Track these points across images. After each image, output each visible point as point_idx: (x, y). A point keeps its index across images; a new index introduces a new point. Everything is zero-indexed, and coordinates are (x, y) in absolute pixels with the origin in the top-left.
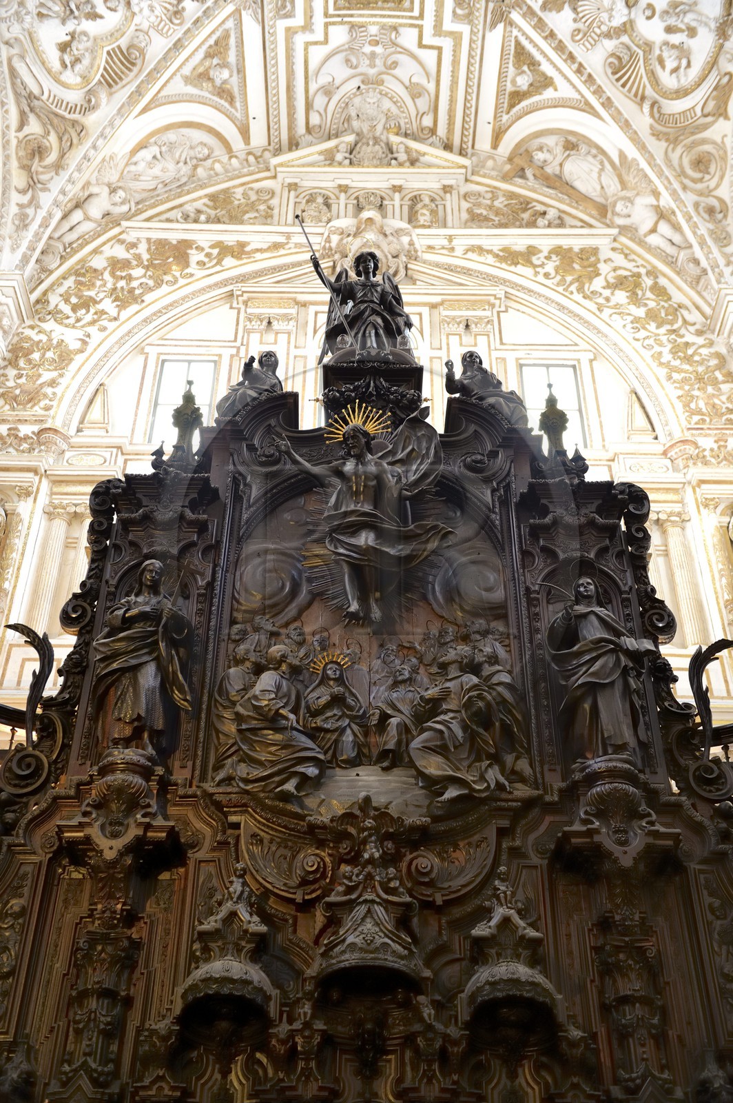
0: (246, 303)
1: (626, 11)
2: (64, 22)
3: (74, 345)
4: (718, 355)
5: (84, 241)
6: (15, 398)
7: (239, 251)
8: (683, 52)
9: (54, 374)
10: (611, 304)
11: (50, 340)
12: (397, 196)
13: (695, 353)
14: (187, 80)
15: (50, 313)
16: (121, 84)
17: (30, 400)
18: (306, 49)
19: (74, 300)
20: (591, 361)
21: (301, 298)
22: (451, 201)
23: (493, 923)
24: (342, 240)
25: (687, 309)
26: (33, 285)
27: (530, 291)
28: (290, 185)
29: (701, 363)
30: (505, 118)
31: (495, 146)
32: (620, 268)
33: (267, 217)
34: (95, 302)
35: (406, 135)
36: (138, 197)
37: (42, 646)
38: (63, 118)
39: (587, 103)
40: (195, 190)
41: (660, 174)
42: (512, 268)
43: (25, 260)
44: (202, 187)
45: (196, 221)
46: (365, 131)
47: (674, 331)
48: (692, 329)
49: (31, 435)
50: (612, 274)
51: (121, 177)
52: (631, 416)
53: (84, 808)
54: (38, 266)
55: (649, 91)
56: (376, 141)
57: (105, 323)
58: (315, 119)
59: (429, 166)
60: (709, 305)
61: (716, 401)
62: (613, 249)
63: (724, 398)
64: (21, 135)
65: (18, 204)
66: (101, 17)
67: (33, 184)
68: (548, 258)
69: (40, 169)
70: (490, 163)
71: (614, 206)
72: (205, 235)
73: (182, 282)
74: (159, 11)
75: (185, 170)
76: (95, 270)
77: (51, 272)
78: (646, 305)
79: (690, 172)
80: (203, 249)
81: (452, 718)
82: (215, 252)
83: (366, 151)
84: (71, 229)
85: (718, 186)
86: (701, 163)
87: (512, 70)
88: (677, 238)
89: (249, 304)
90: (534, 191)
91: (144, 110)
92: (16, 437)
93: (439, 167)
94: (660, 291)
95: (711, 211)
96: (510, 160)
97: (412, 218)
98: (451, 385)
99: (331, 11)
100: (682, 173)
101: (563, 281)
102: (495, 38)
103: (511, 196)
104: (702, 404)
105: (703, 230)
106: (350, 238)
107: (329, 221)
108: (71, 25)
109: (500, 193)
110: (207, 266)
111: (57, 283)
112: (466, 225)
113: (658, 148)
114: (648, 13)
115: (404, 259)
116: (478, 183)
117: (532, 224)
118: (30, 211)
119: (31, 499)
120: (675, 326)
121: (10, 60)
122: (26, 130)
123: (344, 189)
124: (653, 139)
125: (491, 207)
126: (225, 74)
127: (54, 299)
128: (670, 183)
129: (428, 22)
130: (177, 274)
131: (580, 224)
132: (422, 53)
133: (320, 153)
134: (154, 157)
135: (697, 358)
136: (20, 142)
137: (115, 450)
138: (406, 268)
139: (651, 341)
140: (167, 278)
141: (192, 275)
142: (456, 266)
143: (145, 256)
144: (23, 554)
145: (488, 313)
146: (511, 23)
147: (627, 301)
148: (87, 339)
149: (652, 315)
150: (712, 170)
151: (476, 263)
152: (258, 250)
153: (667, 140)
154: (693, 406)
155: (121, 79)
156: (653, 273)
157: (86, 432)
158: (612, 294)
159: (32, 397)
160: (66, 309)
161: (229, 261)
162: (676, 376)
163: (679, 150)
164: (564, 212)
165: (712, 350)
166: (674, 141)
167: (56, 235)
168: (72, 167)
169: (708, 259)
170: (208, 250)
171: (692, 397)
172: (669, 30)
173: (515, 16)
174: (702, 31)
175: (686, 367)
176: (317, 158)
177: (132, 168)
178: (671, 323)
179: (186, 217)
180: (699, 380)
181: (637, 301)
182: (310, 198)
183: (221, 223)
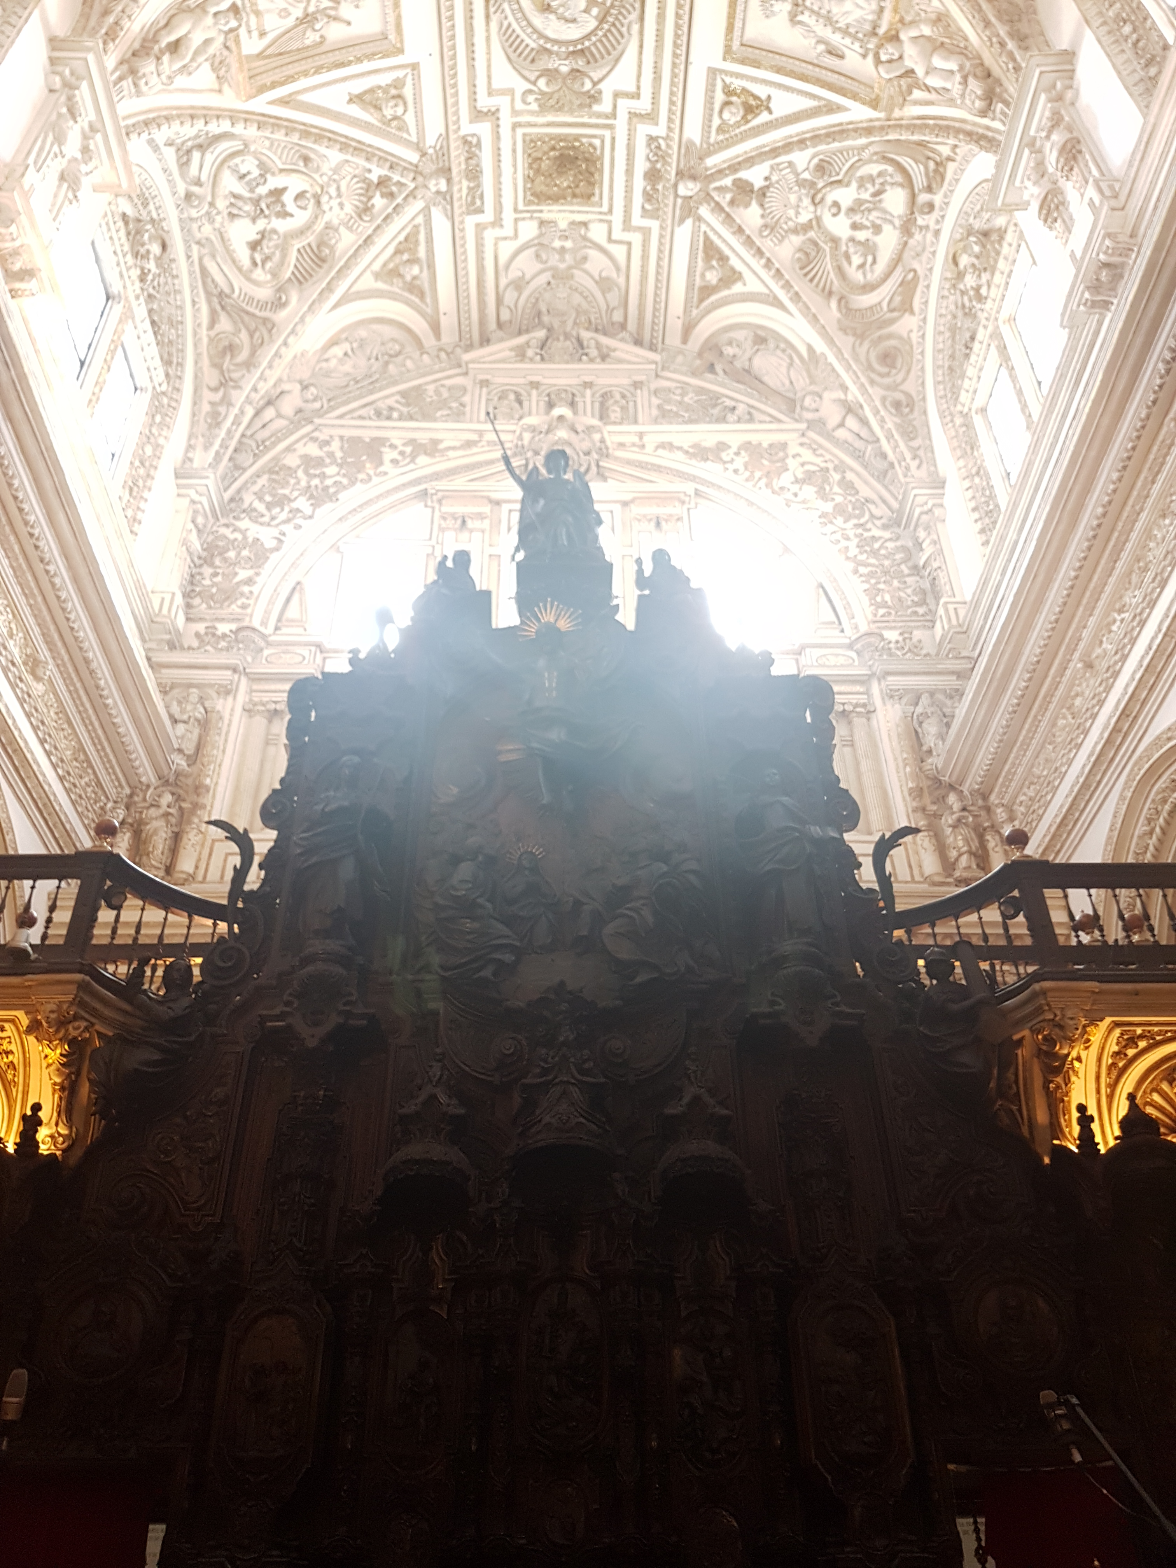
0: (440, 501)
1: (812, 208)
2: (254, 220)
3: (270, 544)
4: (904, 549)
5: (277, 438)
6: (212, 597)
7: (432, 448)
8: (869, 248)
9: (250, 573)
10: (799, 499)
11: (245, 538)
12: (588, 392)
13: (881, 547)
14: (377, 276)
15: (244, 511)
16: (311, 281)
17: (227, 598)
18: (496, 244)
19: (268, 498)
21: (495, 496)
22: (641, 396)
23: (685, 1101)
24: (533, 437)
25: (874, 503)
26: (226, 483)
27: (719, 487)
28: (482, 382)
29: (887, 557)
30: (695, 312)
31: (685, 341)
32: (809, 463)
33: (458, 415)
34: (290, 501)
35: (597, 330)
36: (331, 395)
37: (243, 841)
38: (253, 315)
39: (775, 298)
40: (387, 386)
41: (848, 368)
42: (703, 465)
43: (218, 457)
44: (396, 383)
45: (389, 418)
46: (556, 326)
47: (861, 525)
48: (878, 523)
49: (228, 633)
50: (801, 469)
51: (313, 375)
52: (818, 610)
53: (286, 997)
54: (231, 464)
55: (837, 287)
56: (567, 336)
57: (299, 521)
58: (505, 315)
59: (620, 361)
60: (896, 499)
61: (902, 594)
62: (802, 444)
63: (909, 591)
64: (212, 333)
65: (210, 403)
66: (292, 215)
67: (225, 383)
68: (737, 454)
69: (232, 367)
70: (680, 358)
71: (803, 400)
72: (398, 433)
73: (376, 480)
74: (349, 209)
75: (376, 366)
76: (290, 468)
77: (244, 470)
78: (833, 499)
79: (877, 366)
80: (395, 447)
81: (643, 905)
82: (409, 449)
83: (557, 346)
84: (264, 426)
85: (904, 380)
86: (888, 358)
87: (701, 266)
88: (864, 433)
89: (444, 502)
90: (722, 385)
91: (335, 307)
92: (214, 635)
93: (629, 362)
94: (848, 487)
95: (897, 405)
96: (700, 355)
97: (603, 416)
98: (641, 581)
99: (521, 207)
100: (870, 367)
101: (751, 477)
102: (684, 232)
103: (701, 391)
104: (887, 597)
105: (890, 425)
106: (542, 436)
107: (521, 418)
108: (261, 224)
109: (690, 389)
110: (401, 464)
111: (252, 481)
112: (656, 421)
113: (845, 342)
114: (834, 210)
115: (596, 456)
116: (668, 379)
117: (722, 419)
118: (222, 409)
119: (230, 699)
120: (862, 521)
121: (201, 259)
122: (218, 328)
123: (535, 385)
124: (840, 333)
125: (680, 403)
126: (416, 270)
127: (248, 498)
128: (858, 377)
129: (617, 217)
131: (768, 419)
132: (612, 248)
133: (511, 350)
134: (346, 354)
135: (883, 551)
136: (211, 340)
137: (313, 649)
138: (598, 466)
139: (838, 536)
140: (361, 476)
141: (386, 473)
142: (647, 463)
143: (339, 455)
144: (224, 751)
145: (678, 510)
146: (699, 219)
147: (815, 496)
148: (282, 538)
149: (839, 510)
150: (899, 366)
151: (666, 459)
152: (449, 448)
153: (854, 335)
154: (879, 599)
155: (311, 275)
156: (841, 468)
157: (284, 630)
158: (800, 489)
159: (229, 595)
160: (261, 507)
161: (422, 460)
162: (863, 570)
163: (866, 345)
164: (752, 407)
165: (898, 544)
166: (861, 336)
167: (249, 433)
168: (265, 364)
169: (894, 452)
170: (401, 448)
171: (879, 590)
172: (855, 226)
173: (704, 211)
174: (887, 228)
175: (872, 561)
176: (508, 353)
177: (324, 365)
178: (858, 517)
179: (378, 414)
180: (886, 573)
181: (825, 496)
182: (502, 395)
183: (413, 421)
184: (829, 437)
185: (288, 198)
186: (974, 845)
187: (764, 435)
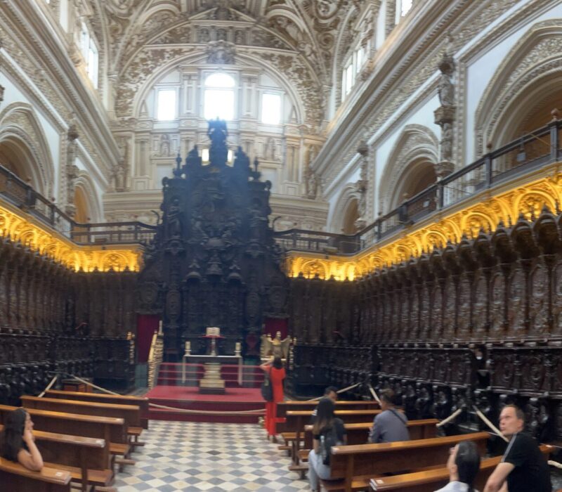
0: (182, 70)
7: (179, 52)
9: (130, 100)
10: (293, 77)
11: (127, 89)
12: (231, 30)
13: (313, 98)
15: (126, 80)
17: (125, 109)
19: (132, 74)
20: (284, 94)
21: (199, 68)
22: (249, 34)
25: (314, 83)
27: (270, 69)
28: (195, 26)
29: (314, 102)
31: (265, 14)
32: (298, 65)
35: (235, 8)
36: (147, 36)
38: (122, 19)
40: (164, 30)
42: (265, 61)
43: (117, 65)
45: (165, 43)
46: (221, 6)
47: (309, 90)
48: (314, 90)
50: (295, 67)
51: (141, 31)
54: (120, 65)
55: (315, 15)
56: (225, 10)
59: (243, 20)
60: (321, 83)
61: (315, 114)
62: (297, 58)
68: (277, 58)
69: (117, 36)
70: (263, 20)
71: (300, 44)
72: (169, 47)
73: (163, 64)
75: (161, 23)
76: (137, 64)
78: (303, 79)
79: (323, 42)
80: (168, 52)
82: (172, 53)
83: (222, 13)
84: (128, 51)
85: (330, 48)
86: (326, 40)
88: (316, 60)
90: (275, 32)
91: (149, 8)
93: (245, 21)
94: (308, 76)
95: (326, 56)
96: (270, 20)
97: (235, 41)
101: (280, 68)
103: (269, 33)
104: (311, 114)
105: (323, 62)
107: (209, 41)
109: (265, 32)
110: (170, 58)
111: (126, 69)
112: (253, 43)
115: (232, 55)
116: (258, 27)
117: (273, 46)
118: (116, 50)
121: (104, 6)
122: (111, 25)
123: (213, 27)
124: (313, 29)
125: (261, 37)
130: (161, 62)
136: (110, 28)
137: (150, 122)
138: (232, 58)
139: (302, 92)
140: (159, 64)
141: (166, 62)
142: (248, 58)
143: (151, 56)
144: (132, 155)
147: (298, 77)
148: (138, 87)
149: (304, 84)
151: (255, 58)
152: (186, 52)
156: (307, 69)
158: (294, 74)
161: (177, 56)
162: (307, 104)
163: (321, 35)
167: (124, 54)
170: (170, 52)
176: (204, 16)
178: (309, 87)
179: (162, 40)
180: (312, 107)
181: (300, 77)
182: (202, 31)
183: (173, 43)
184: (305, 57)
187: (286, 54)
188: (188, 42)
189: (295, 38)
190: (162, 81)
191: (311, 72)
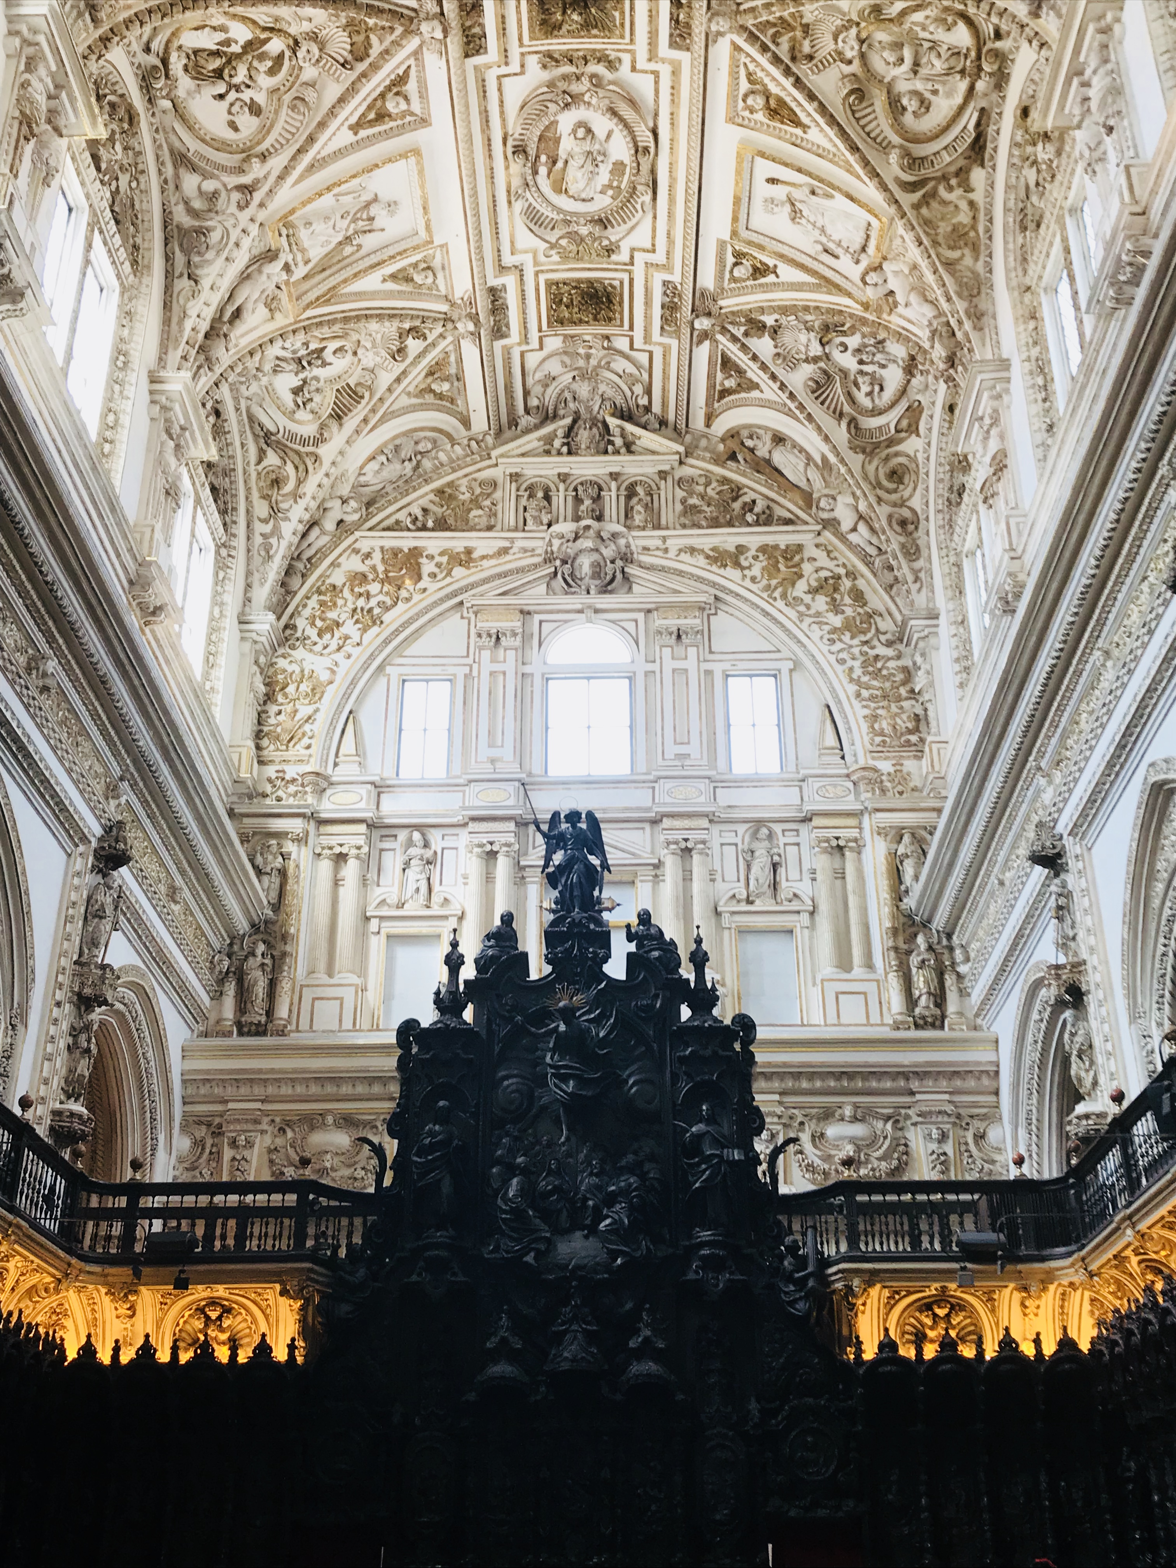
0: (475, 616)
1: (820, 348)
2: (296, 374)
3: (324, 676)
4: (905, 670)
5: (322, 553)
6: (278, 737)
7: (466, 558)
8: (876, 379)
9: (310, 709)
10: (812, 612)
11: (302, 671)
12: (614, 485)
13: (883, 667)
14: (409, 394)
15: (298, 640)
16: (350, 415)
17: (291, 739)
18: (523, 359)
19: (319, 623)
20: (791, 671)
21: (526, 608)
22: (667, 490)
23: (640, 1339)
24: (562, 545)
25: (881, 615)
26: (280, 609)
27: (737, 595)
28: (511, 475)
29: (887, 678)
30: (716, 405)
31: (708, 425)
32: (822, 568)
34: (338, 625)
36: (368, 501)
37: (379, 1151)
38: (297, 453)
39: (791, 411)
40: (420, 486)
41: (858, 486)
42: (722, 571)
44: (428, 481)
45: (424, 528)
46: (581, 412)
47: (866, 642)
48: (883, 638)
49: (296, 777)
50: (815, 576)
51: (352, 488)
52: (823, 732)
54: (283, 590)
55: (847, 409)
56: (593, 422)
57: (348, 648)
58: (533, 402)
59: (646, 451)
60: (900, 613)
61: (898, 721)
62: (817, 546)
63: (904, 717)
64: (260, 467)
65: (261, 535)
66: (331, 365)
67: (274, 513)
68: (755, 558)
69: (280, 499)
70: (703, 443)
71: (819, 500)
72: (433, 543)
73: (417, 597)
74: (383, 353)
75: (409, 466)
76: (334, 587)
77: (296, 593)
78: (843, 612)
79: (885, 483)
80: (433, 557)
82: (445, 559)
84: (310, 545)
85: (911, 496)
86: (896, 475)
87: (719, 376)
88: (875, 541)
89: (479, 618)
90: (744, 475)
91: (372, 430)
92: (283, 779)
93: (653, 453)
94: (858, 596)
95: (903, 523)
96: (723, 440)
97: (628, 517)
98: (630, 937)
100: (877, 485)
101: (768, 588)
102: (703, 352)
103: (724, 481)
104: (884, 724)
105: (895, 546)
106: (570, 544)
108: (302, 376)
109: (713, 478)
110: (439, 577)
111: (302, 604)
112: (679, 523)
113: (856, 460)
114: (842, 349)
115: (621, 563)
116: (692, 466)
117: (741, 520)
118: (274, 541)
119: (302, 844)
120: (869, 637)
121: (248, 410)
122: (265, 463)
123: (563, 478)
124: (851, 452)
125: (702, 497)
126: (446, 384)
127: (301, 625)
128: (866, 497)
129: (638, 334)
130: (411, 588)
131: (786, 514)
132: (634, 354)
133: (539, 440)
134: (381, 464)
135: (884, 672)
136: (259, 474)
137: (369, 786)
138: (623, 572)
139: (845, 654)
140: (403, 594)
141: (425, 590)
142: (667, 568)
143: (381, 568)
145: (698, 621)
146: (716, 341)
147: (826, 607)
148: (335, 668)
149: (849, 626)
150: (906, 481)
151: (688, 564)
152: (483, 557)
153: (864, 452)
154: (877, 726)
155: (350, 410)
156: (852, 575)
158: (813, 599)
159: (292, 735)
160: (312, 633)
161: (458, 572)
162: (865, 693)
163: (875, 462)
164: (773, 500)
165: (900, 663)
166: (870, 455)
167: (297, 555)
170: (438, 559)
171: (878, 716)
172: (861, 362)
173: (721, 338)
174: (891, 367)
175: (875, 683)
176: (536, 444)
177: (362, 479)
178: (864, 633)
179: (414, 520)
180: (884, 697)
181: (836, 607)
182: (531, 490)
183: (448, 529)
184: (843, 538)
185: (328, 355)
186: (933, 985)
187: (782, 537)
188: (490, 528)
189: (803, 484)
190: (415, 649)
191: (869, 583)
